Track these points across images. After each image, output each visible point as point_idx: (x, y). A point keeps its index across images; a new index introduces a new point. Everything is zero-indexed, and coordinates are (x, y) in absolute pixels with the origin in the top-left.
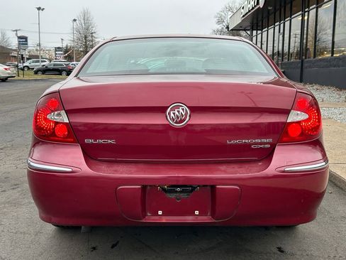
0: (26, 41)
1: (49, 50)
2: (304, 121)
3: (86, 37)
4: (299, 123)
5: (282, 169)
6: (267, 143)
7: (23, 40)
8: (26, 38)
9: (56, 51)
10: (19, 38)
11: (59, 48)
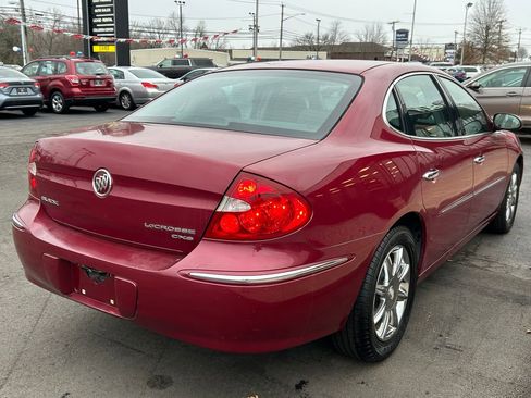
0: (407, 36)
1: (438, 48)
2: (245, 213)
3: (488, 28)
4: (237, 214)
5: (187, 272)
6: (188, 235)
7: (403, 35)
8: (406, 32)
9: (446, 48)
10: (398, 32)
11: (451, 44)
